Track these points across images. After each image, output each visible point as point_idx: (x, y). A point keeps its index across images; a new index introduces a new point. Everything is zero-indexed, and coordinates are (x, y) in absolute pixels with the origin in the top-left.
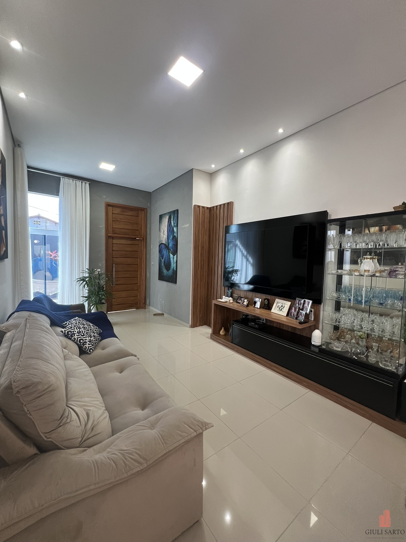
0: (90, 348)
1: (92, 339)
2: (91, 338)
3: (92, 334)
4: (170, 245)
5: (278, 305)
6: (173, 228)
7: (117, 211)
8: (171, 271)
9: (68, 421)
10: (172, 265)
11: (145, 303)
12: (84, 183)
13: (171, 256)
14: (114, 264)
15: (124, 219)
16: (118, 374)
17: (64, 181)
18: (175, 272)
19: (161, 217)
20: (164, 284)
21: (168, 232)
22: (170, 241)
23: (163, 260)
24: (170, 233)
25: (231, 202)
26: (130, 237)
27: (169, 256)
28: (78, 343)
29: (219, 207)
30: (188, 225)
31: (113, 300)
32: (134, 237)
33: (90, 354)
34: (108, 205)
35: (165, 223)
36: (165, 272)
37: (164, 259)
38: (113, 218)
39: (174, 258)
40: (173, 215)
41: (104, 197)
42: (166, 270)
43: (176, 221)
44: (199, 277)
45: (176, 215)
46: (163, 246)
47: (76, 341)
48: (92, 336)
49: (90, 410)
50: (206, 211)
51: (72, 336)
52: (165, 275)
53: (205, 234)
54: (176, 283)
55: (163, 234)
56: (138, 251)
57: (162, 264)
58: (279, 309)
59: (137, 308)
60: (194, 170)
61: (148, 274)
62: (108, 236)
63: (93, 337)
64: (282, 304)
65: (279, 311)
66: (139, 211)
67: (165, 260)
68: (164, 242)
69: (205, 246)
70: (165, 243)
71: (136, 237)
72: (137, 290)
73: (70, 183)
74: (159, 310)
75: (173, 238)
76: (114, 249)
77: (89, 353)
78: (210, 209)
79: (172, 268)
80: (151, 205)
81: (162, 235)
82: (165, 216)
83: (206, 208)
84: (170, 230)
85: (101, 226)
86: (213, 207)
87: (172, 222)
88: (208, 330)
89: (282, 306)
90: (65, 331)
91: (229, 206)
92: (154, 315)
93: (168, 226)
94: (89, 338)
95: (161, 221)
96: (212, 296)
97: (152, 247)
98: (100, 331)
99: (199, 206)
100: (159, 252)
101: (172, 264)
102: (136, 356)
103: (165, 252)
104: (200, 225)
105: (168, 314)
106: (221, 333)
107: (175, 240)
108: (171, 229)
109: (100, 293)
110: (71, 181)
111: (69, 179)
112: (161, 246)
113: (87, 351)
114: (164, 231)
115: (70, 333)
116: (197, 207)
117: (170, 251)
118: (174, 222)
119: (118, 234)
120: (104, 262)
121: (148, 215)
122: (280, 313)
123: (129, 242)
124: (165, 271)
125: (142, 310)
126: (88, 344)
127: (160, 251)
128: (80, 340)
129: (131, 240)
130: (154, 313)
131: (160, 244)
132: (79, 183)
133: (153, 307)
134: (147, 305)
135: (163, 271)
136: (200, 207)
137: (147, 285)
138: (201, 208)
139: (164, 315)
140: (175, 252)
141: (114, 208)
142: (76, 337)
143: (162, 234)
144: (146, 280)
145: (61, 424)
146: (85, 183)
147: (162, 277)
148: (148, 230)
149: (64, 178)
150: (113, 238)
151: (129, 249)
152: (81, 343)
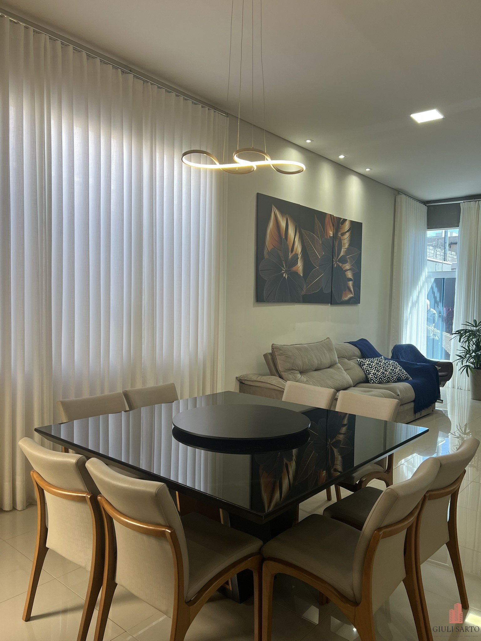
0: (372, 378)
28: (365, 372)
33: (370, 383)
47: (364, 370)
51: (363, 366)
90: (359, 360)
98: (409, 378)
115: (362, 363)
126: (371, 375)
128: (367, 370)
142: (365, 367)
149: (465, 202)
152: (367, 372)
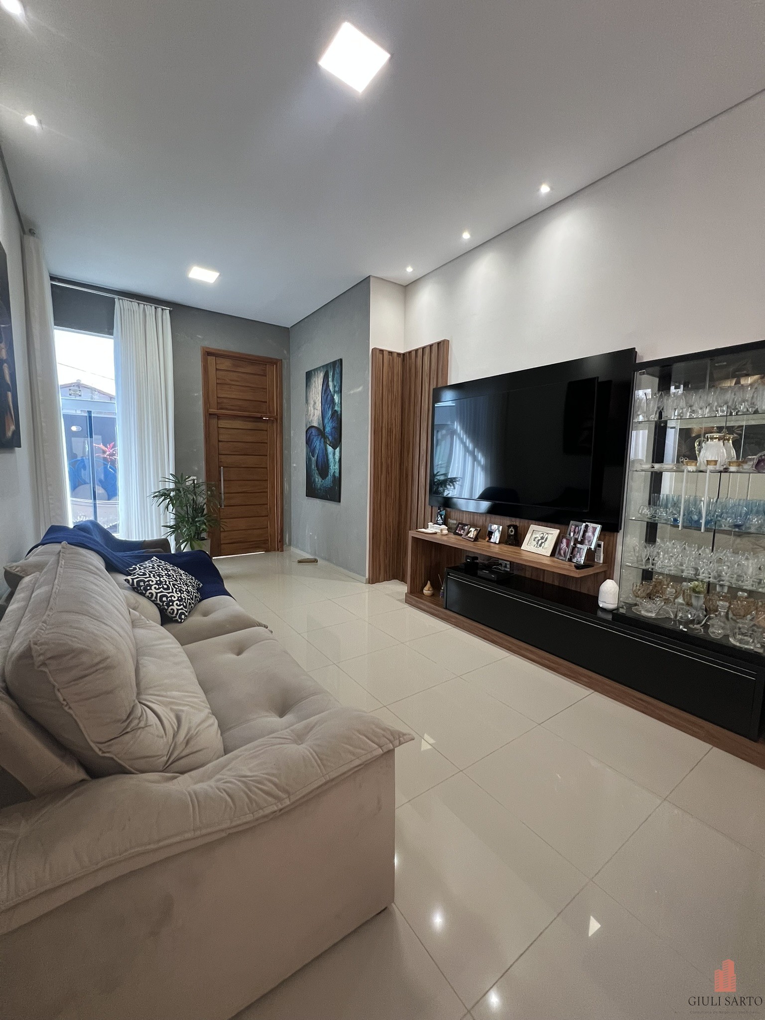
0: (180, 611)
1: (185, 595)
2: (182, 595)
3: (184, 588)
4: (328, 429)
5: (534, 536)
6: (331, 395)
7: (226, 364)
8: (330, 478)
9: (142, 724)
10: (331, 468)
11: (282, 540)
12: (159, 310)
13: (330, 449)
14: (222, 467)
15: (237, 381)
16: (235, 656)
17: (122, 306)
18: (337, 482)
19: (309, 375)
20: (317, 503)
21: (323, 404)
22: (326, 421)
23: (314, 459)
24: (326, 406)
25: (444, 341)
26: (252, 416)
27: (326, 449)
28: (158, 602)
29: (420, 352)
30: (360, 389)
31: (223, 535)
32: (259, 415)
33: (181, 622)
34: (208, 354)
35: (317, 387)
36: (318, 481)
37: (316, 455)
38: (218, 379)
39: (334, 454)
40: (332, 371)
41: (200, 337)
42: (321, 477)
43: (337, 383)
44: (383, 488)
45: (338, 370)
46: (314, 431)
47: (153, 598)
48: (183, 591)
49: (182, 711)
50: (395, 360)
51: (146, 590)
52: (319, 486)
53: (394, 405)
54: (339, 501)
55: (314, 409)
56: (267, 443)
57: (313, 466)
58: (537, 543)
59: (267, 550)
60: (371, 279)
61: (286, 486)
62: (210, 414)
63: (185, 592)
64: (543, 534)
65: (536, 547)
66: (266, 365)
67: (318, 459)
68: (315, 424)
69: (394, 429)
70: (318, 426)
71: (261, 415)
72: (268, 516)
73: (132, 310)
74: (307, 553)
75: (333, 415)
76: (221, 438)
77: (180, 620)
78: (404, 357)
79: (332, 473)
80: (289, 352)
81: (312, 411)
82: (316, 373)
83: (395, 355)
84: (327, 399)
85: (195, 395)
86: (410, 352)
87: (331, 384)
88: (400, 589)
89: (542, 538)
90: (133, 579)
91: (441, 349)
92: (300, 562)
93: (323, 392)
94: (178, 594)
95: (308, 384)
96: (409, 522)
97: (292, 435)
98: (199, 585)
99: (382, 351)
100: (306, 443)
101: (332, 465)
102: (267, 628)
103: (318, 443)
104: (384, 388)
105: (325, 559)
106: (424, 591)
107: (337, 418)
108: (329, 397)
109: (196, 520)
110: (134, 304)
111: (131, 302)
112: (310, 432)
113: (176, 617)
114: (315, 403)
115: (142, 584)
116: (378, 351)
117: (327, 439)
118: (334, 384)
119: (227, 409)
120: (203, 464)
121: (285, 373)
122: (540, 551)
123: (249, 425)
124: (318, 479)
125: (277, 553)
126: (177, 604)
127: (309, 442)
128: (161, 597)
129: (254, 422)
130: (299, 559)
131: (308, 427)
132: (150, 309)
133: (297, 547)
134: (286, 544)
135: (315, 479)
136: (384, 352)
137: (285, 507)
138: (386, 354)
139: (317, 562)
140: (337, 442)
141: (220, 360)
142: (154, 591)
143: (311, 408)
144: (283, 498)
145: (128, 730)
146: (162, 309)
147: (312, 492)
148: (284, 401)
149: (122, 299)
150: (218, 417)
151: (250, 439)
152: (163, 602)
